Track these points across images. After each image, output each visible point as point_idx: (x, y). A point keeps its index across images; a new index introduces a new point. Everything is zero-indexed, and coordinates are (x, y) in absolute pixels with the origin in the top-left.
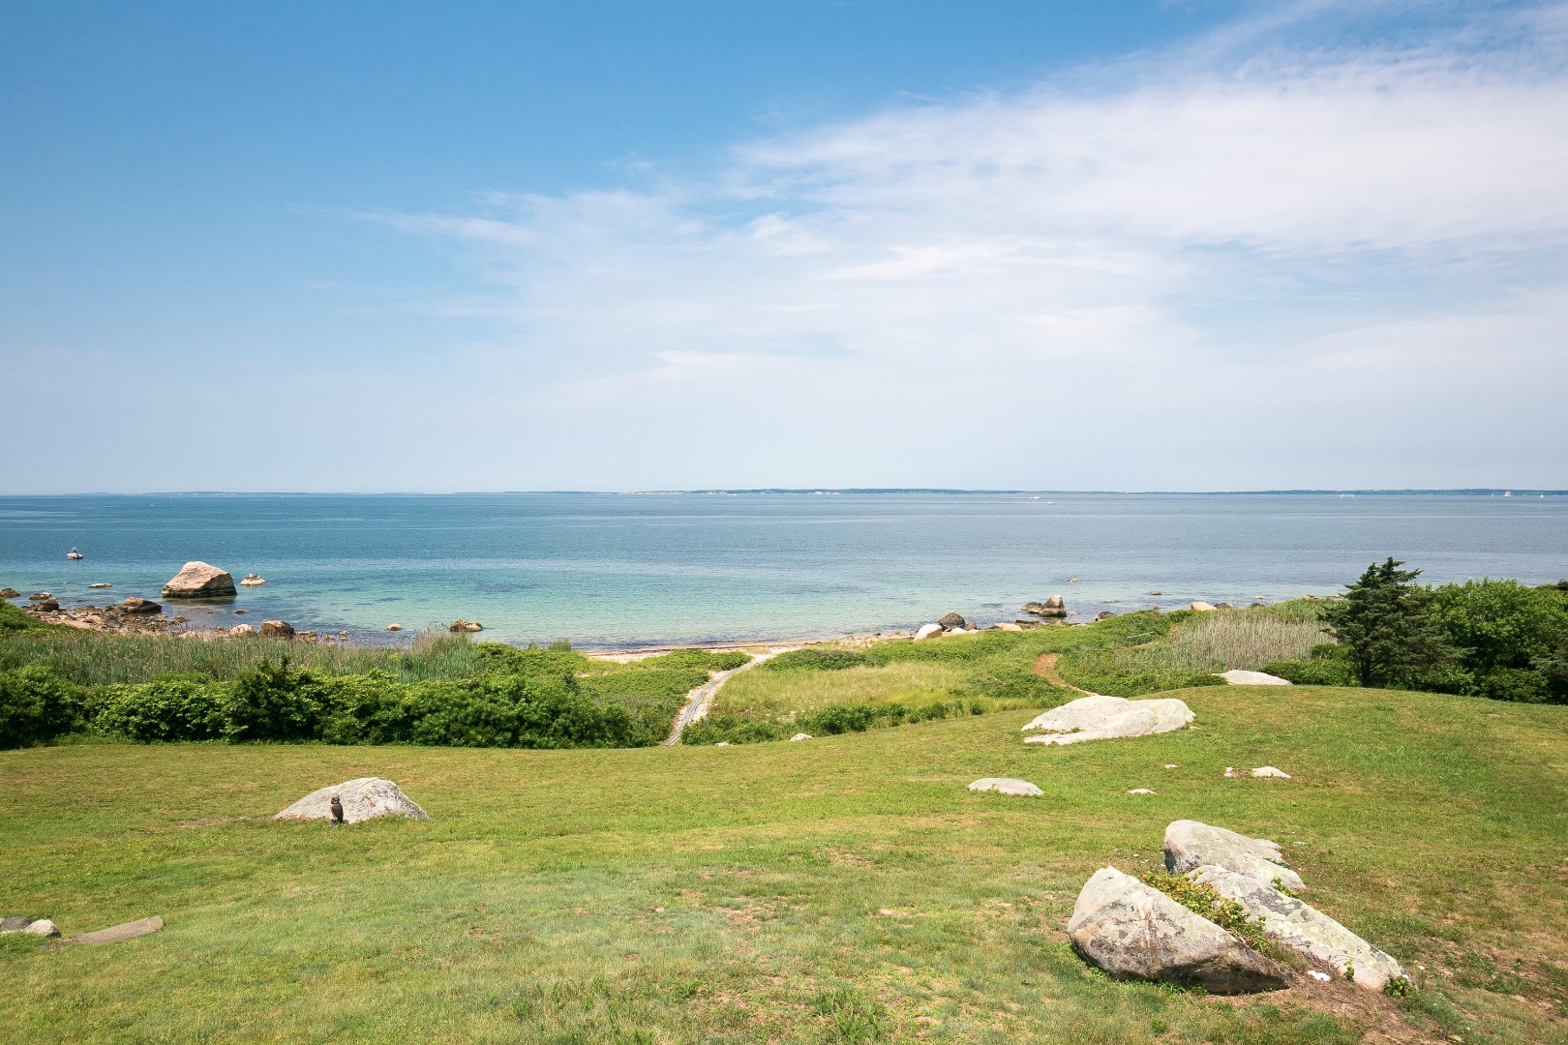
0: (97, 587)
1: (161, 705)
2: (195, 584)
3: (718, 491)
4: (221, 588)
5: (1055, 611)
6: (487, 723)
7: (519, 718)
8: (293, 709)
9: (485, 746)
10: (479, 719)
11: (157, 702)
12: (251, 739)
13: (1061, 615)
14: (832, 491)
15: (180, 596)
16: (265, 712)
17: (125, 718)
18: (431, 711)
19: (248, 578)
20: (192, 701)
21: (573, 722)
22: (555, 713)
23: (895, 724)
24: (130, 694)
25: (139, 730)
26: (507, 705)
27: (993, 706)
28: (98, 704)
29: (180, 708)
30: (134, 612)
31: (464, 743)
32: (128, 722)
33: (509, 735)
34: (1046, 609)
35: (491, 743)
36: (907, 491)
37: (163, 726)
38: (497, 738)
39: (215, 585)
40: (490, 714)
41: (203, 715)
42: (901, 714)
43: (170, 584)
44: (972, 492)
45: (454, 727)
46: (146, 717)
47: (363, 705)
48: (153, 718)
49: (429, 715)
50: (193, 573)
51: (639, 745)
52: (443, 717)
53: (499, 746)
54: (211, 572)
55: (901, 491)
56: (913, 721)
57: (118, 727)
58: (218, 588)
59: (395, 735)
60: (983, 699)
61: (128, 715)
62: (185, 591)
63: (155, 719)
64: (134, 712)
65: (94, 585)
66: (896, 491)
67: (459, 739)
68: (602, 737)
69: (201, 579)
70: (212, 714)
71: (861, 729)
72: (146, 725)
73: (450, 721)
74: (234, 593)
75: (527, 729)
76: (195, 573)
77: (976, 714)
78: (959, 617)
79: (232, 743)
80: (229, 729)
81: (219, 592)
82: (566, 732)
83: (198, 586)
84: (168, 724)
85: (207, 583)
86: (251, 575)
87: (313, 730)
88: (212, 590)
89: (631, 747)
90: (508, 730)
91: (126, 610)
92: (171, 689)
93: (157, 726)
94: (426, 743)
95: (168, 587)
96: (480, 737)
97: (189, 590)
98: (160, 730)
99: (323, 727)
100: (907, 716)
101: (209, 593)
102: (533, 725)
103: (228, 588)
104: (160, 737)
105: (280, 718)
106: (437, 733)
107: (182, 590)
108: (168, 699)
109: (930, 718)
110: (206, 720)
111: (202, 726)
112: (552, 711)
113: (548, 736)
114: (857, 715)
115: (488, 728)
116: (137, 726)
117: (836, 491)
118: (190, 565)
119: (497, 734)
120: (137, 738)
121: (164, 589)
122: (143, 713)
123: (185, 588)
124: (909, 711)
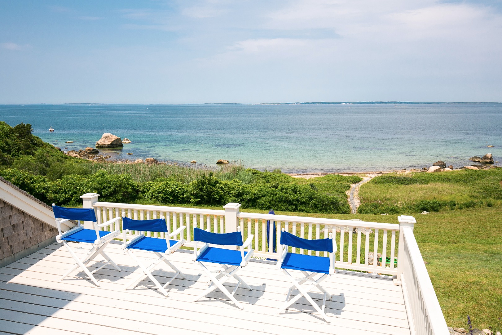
0: (69, 143)
1: (170, 190)
2: (108, 142)
3: (297, 103)
4: (118, 144)
5: (488, 161)
6: (285, 202)
7: (298, 200)
8: (215, 193)
9: (285, 211)
10: (282, 200)
11: (168, 189)
12: (200, 204)
13: (491, 163)
14: (350, 103)
15: (102, 147)
16: (206, 194)
17: (157, 195)
18: (263, 196)
19: (125, 140)
20: (179, 189)
21: (318, 202)
22: (311, 199)
23: (452, 209)
24: (158, 185)
25: (163, 199)
26: (292, 195)
27: (497, 203)
28: (145, 189)
29: (176, 191)
30: (90, 153)
31: (276, 209)
32: (158, 196)
33: (294, 207)
34: (483, 160)
35: (287, 209)
36: (386, 103)
37: (171, 198)
38: (289, 208)
39: (115, 143)
40: (286, 198)
41: (183, 195)
42: (454, 205)
43: (99, 142)
44: (418, 103)
45: (273, 203)
46: (165, 194)
47: (239, 193)
48: (167, 195)
49: (263, 198)
50: (107, 137)
51: (344, 213)
52: (268, 198)
53: (290, 211)
54: (114, 137)
55: (383, 103)
56: (460, 208)
57: (154, 198)
58: (116, 144)
59: (250, 205)
60: (492, 200)
61: (159, 193)
62: (104, 145)
63: (168, 195)
64: (160, 192)
65: (68, 142)
66: (381, 103)
67: (275, 207)
68: (330, 209)
69: (110, 140)
70: (187, 194)
71: (437, 211)
72: (165, 197)
73: (271, 200)
74: (122, 146)
75: (300, 205)
76: (107, 138)
77: (490, 206)
78: (443, 162)
79: (194, 205)
80: (193, 200)
81: (116, 146)
82: (315, 206)
83: (109, 143)
84: (172, 197)
85: (113, 142)
86: (126, 139)
87: (221, 202)
88: (114, 145)
89: (341, 214)
90: (294, 205)
91: (87, 152)
92: (172, 184)
93: (168, 198)
94: (262, 208)
95: (98, 143)
96: (283, 207)
97: (106, 144)
98: (170, 199)
99: (225, 201)
100: (457, 206)
101: (113, 146)
102: (303, 203)
103: (120, 144)
104: (169, 202)
105: (211, 196)
106: (267, 205)
107: (103, 145)
108: (172, 188)
109: (468, 207)
110: (184, 196)
111: (183, 198)
112: (310, 198)
113: (309, 208)
114: (435, 204)
115: (285, 204)
116: (162, 197)
117: (352, 103)
118: (105, 134)
119: (289, 206)
120: (162, 202)
121: (96, 144)
122: (164, 193)
123: (104, 144)
124: (458, 204)
